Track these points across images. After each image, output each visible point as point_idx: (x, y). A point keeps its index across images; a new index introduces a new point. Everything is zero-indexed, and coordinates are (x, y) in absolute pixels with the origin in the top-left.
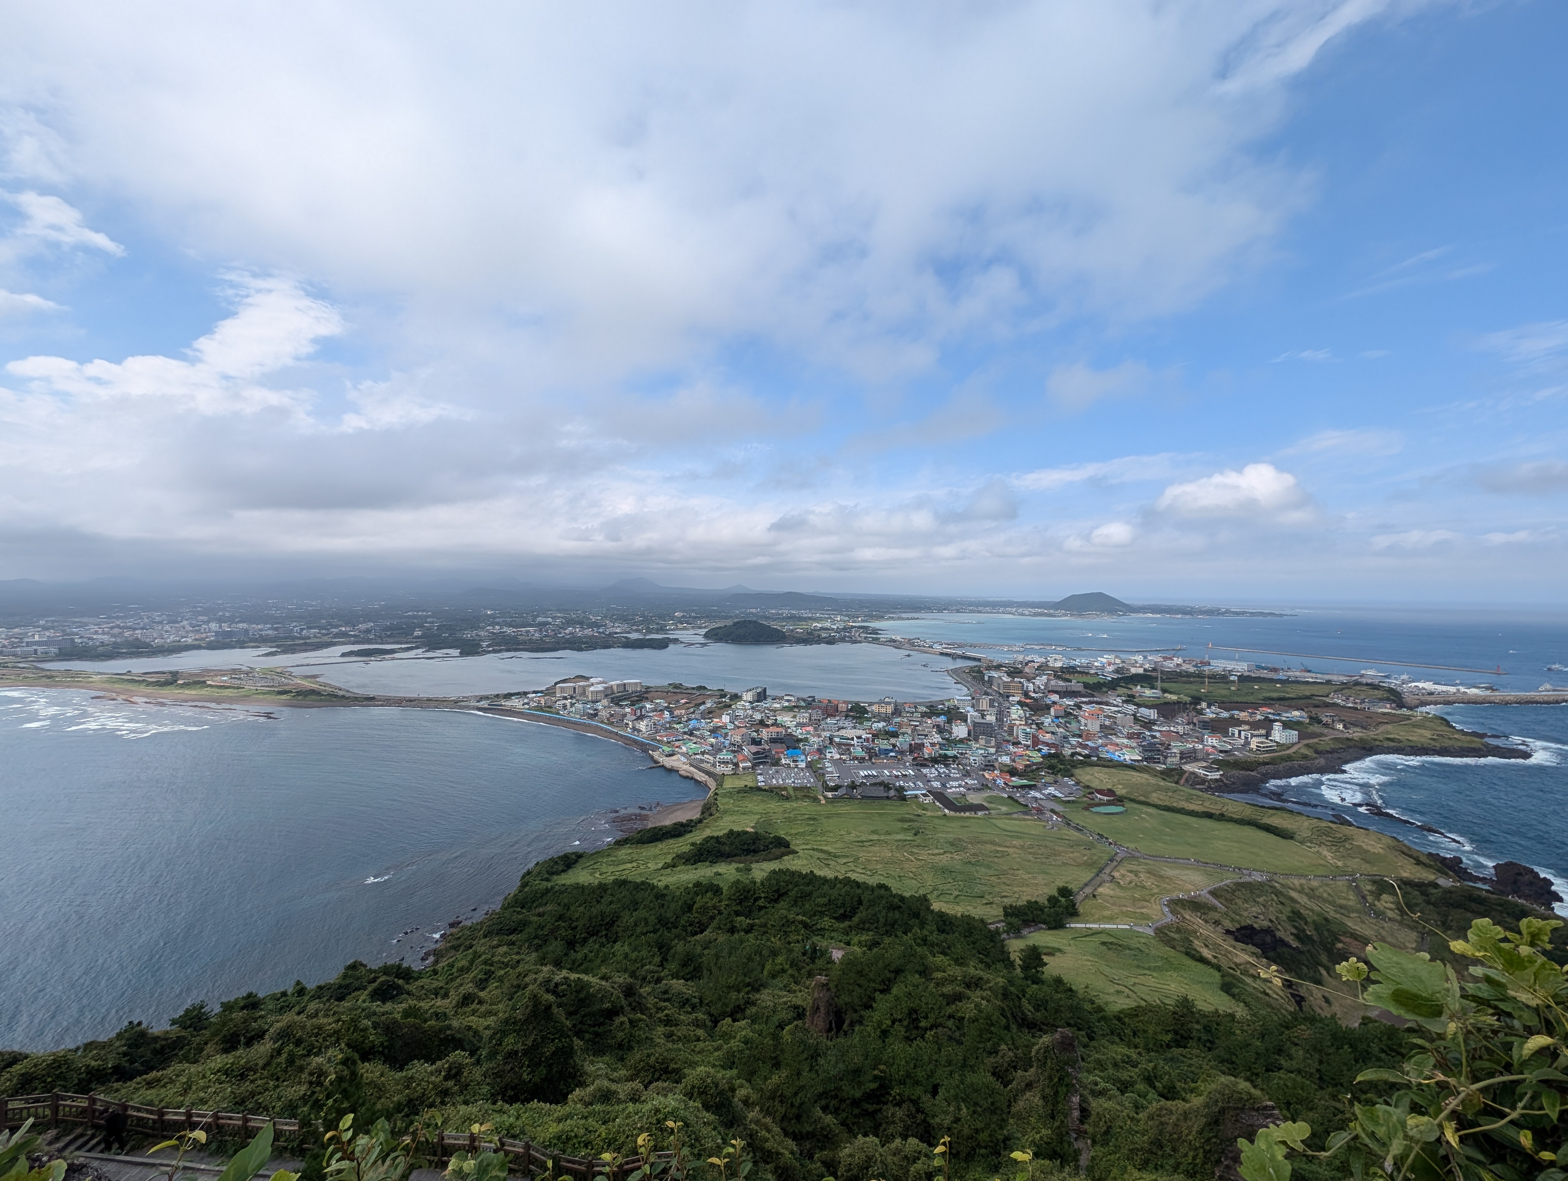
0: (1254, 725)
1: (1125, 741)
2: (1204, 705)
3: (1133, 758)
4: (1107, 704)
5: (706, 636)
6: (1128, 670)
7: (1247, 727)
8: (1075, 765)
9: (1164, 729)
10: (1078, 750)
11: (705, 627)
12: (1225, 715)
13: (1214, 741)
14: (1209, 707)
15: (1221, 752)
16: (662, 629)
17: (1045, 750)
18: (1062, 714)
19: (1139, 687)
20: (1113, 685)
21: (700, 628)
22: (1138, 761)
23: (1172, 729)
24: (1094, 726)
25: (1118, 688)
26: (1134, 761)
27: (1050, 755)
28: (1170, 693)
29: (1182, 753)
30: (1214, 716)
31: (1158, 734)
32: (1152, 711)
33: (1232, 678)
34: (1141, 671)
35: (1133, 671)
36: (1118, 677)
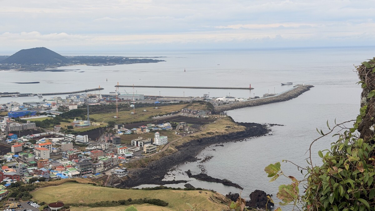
0: (145, 136)
1: (68, 162)
2: (116, 127)
3: (74, 174)
4: (54, 136)
6: (67, 108)
7: (141, 138)
8: (32, 189)
9: (93, 148)
10: (35, 176)
12: (129, 132)
13: (123, 151)
14: (119, 128)
15: (127, 157)
17: (9, 182)
18: (21, 149)
19: (75, 120)
20: (57, 121)
22: (77, 175)
23: (98, 147)
24: (45, 155)
25: (61, 123)
26: (75, 176)
27: (13, 185)
28: (96, 121)
29: (105, 163)
30: (122, 133)
31: (89, 153)
32: (85, 136)
33: (132, 106)
34: (76, 107)
35: (71, 108)
36: (60, 114)
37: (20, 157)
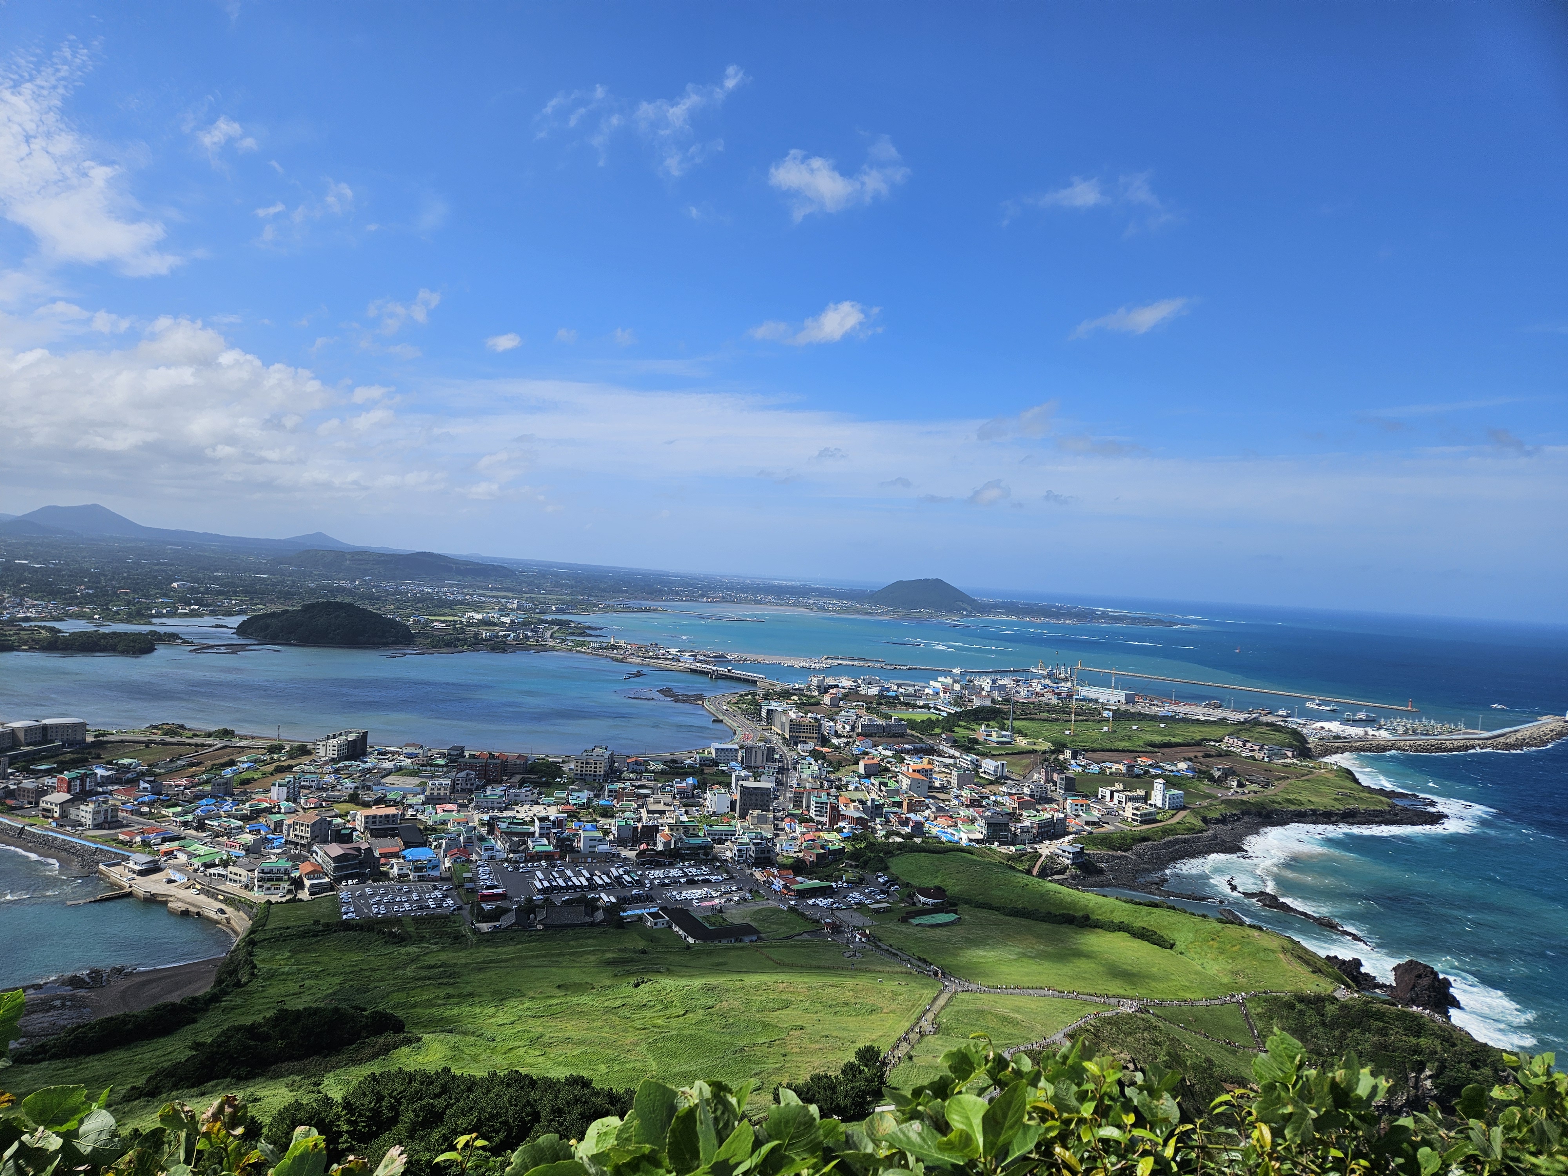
0: (1131, 783)
1: (962, 811)
2: (1068, 753)
3: (972, 837)
4: (940, 754)
5: (242, 630)
6: (970, 700)
7: (1121, 786)
8: (890, 851)
9: (1015, 791)
11: (241, 612)
12: (1095, 768)
13: (1077, 807)
14: (1074, 757)
15: (1086, 823)
16: (140, 615)
17: (848, 829)
18: (875, 770)
19: (984, 727)
20: (948, 724)
21: (229, 614)
23: (1025, 790)
24: (919, 788)
25: (956, 729)
26: (973, 841)
27: (855, 838)
28: (1025, 736)
29: (1036, 827)
30: (1080, 770)
31: (1006, 800)
32: (1000, 764)
33: (1106, 714)
34: (988, 703)
35: (977, 703)
36: (956, 712)
37: (873, 784)
